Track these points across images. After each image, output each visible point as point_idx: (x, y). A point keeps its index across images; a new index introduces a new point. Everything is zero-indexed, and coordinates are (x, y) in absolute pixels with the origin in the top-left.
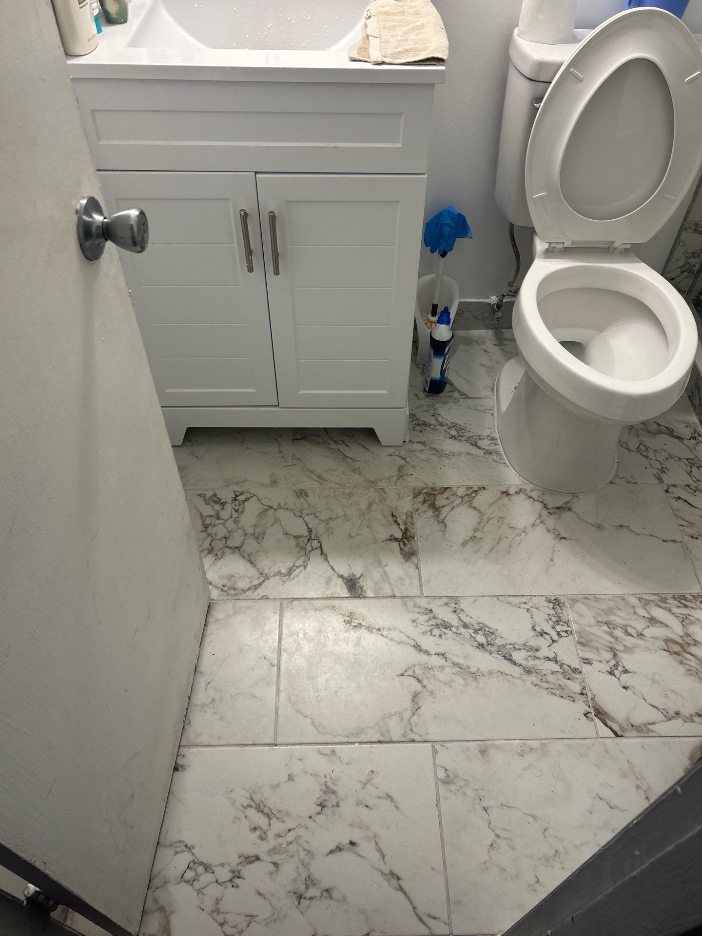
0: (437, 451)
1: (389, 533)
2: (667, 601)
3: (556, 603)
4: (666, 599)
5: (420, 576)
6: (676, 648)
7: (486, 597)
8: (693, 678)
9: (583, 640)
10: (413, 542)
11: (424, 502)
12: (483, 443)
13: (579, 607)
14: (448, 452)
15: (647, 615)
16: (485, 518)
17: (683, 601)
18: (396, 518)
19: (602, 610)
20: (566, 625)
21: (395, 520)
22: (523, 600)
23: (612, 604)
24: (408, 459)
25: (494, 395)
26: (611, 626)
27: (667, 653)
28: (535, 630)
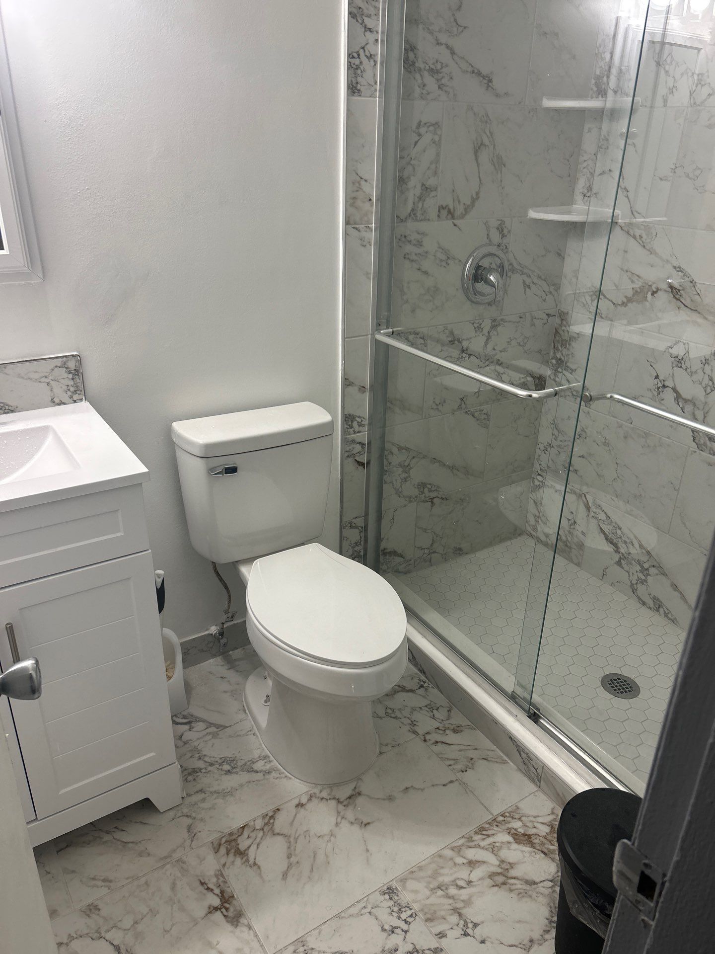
0: (219, 793)
1: (206, 904)
2: (473, 839)
3: (390, 891)
4: (472, 837)
5: (256, 936)
6: (500, 879)
7: (328, 922)
8: (525, 900)
9: (429, 916)
10: (234, 902)
11: (228, 854)
12: (259, 765)
13: (411, 884)
14: (229, 789)
15: (465, 861)
16: (292, 840)
17: (484, 832)
18: (206, 884)
19: (430, 877)
20: (408, 909)
21: (206, 887)
22: (362, 905)
23: (434, 866)
24: (194, 815)
25: (248, 715)
26: (443, 888)
27: (496, 888)
28: (386, 930)
